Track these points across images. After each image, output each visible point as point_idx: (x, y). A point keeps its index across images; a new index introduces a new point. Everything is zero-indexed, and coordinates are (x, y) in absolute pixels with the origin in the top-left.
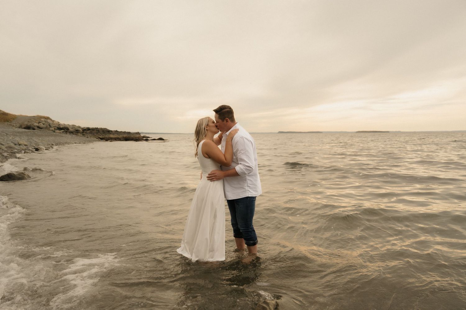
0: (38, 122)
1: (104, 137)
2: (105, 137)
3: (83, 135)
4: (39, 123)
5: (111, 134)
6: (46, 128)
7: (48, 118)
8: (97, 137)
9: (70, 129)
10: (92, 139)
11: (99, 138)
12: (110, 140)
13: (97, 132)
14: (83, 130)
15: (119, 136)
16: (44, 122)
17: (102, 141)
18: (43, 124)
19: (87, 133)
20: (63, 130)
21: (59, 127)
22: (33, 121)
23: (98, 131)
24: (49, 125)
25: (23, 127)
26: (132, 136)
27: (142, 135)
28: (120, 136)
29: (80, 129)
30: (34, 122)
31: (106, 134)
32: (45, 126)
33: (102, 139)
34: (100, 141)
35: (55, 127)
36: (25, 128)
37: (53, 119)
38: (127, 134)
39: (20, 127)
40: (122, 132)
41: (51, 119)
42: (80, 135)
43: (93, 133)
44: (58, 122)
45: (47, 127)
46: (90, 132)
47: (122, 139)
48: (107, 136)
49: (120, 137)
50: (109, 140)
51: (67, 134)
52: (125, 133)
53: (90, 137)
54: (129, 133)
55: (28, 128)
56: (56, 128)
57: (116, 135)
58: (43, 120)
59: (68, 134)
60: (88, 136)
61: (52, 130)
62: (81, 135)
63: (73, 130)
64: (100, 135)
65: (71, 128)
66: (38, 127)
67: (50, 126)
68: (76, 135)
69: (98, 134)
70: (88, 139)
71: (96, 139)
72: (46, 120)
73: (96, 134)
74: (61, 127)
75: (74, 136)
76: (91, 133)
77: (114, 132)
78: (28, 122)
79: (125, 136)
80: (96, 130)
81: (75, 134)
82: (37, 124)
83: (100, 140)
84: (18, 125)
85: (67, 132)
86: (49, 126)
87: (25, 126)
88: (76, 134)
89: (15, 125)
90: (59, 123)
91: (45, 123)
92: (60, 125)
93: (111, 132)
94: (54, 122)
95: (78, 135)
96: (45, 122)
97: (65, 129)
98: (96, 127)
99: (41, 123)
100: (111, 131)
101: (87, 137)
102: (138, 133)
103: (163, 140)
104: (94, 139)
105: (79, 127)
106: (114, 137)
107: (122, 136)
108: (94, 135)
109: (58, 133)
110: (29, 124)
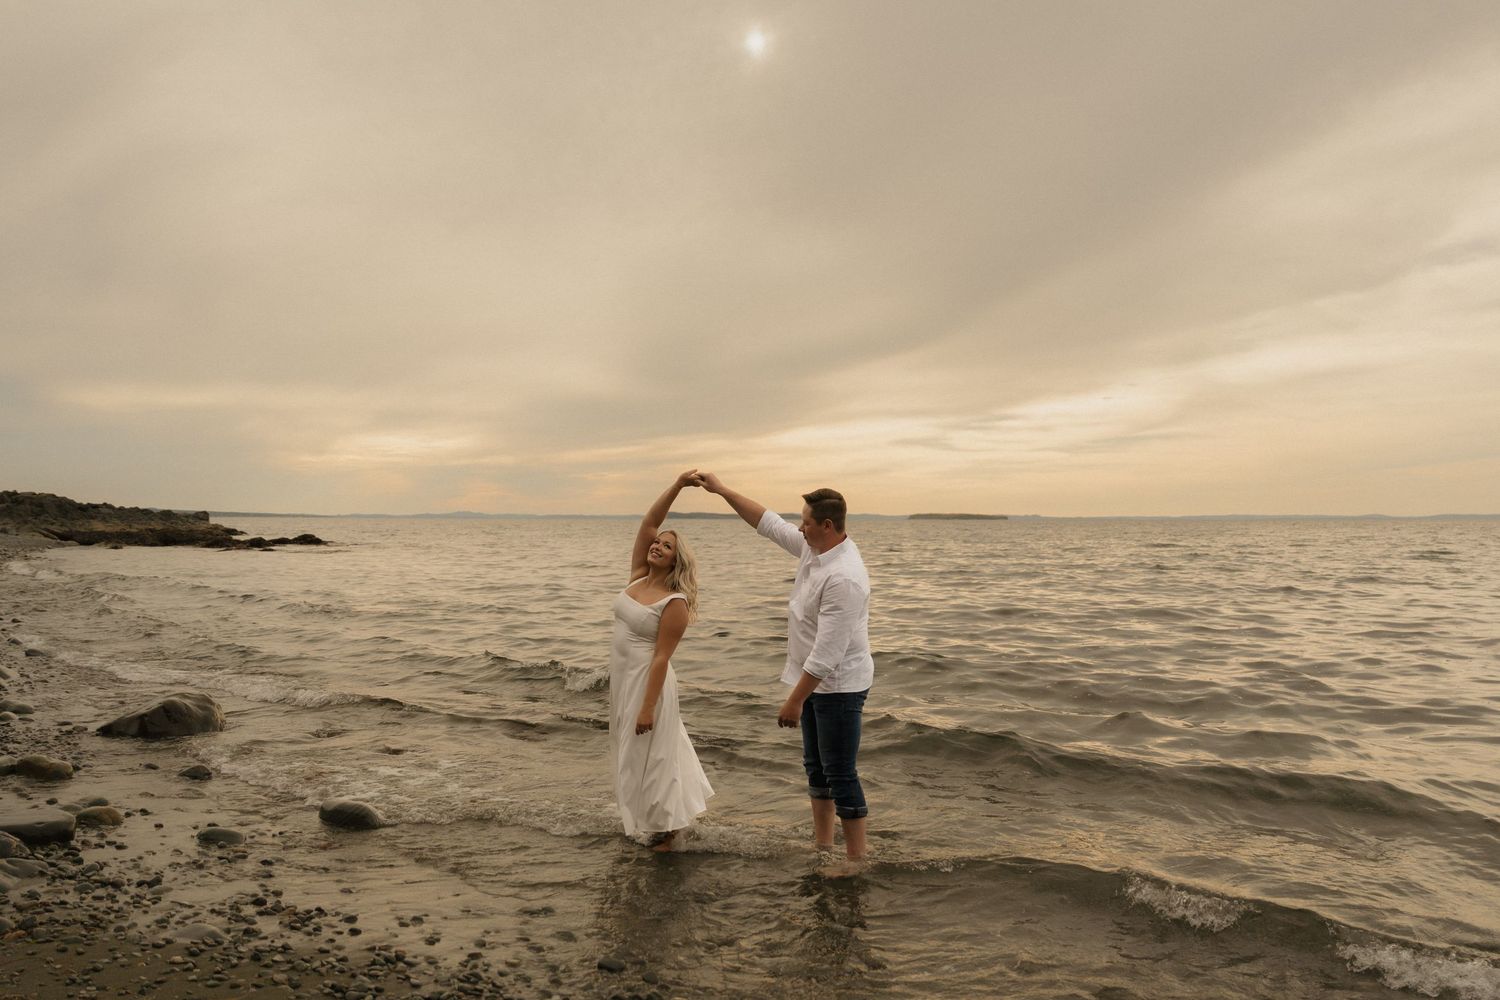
1: (67, 529)
2: (74, 529)
5: (93, 518)
8: (44, 532)
10: (25, 537)
11: (55, 533)
12: (106, 544)
15: (130, 527)
17: (70, 546)
23: (41, 505)
26: (182, 527)
27: (213, 521)
28: (136, 526)
31: (73, 519)
33: (65, 538)
34: (64, 546)
38: (161, 519)
43: (20, 515)
47: (149, 540)
48: (82, 526)
49: (136, 531)
50: (98, 541)
53: (18, 529)
54: (167, 515)
60: (8, 527)
64: (52, 524)
69: (42, 518)
70: (10, 539)
71: (43, 538)
73: (34, 519)
79: (158, 526)
80: (31, 504)
83: (59, 540)
93: (92, 512)
100: (96, 507)
101: (7, 532)
102: (204, 516)
103: (316, 541)
104: (36, 538)
106: (108, 529)
107: (143, 527)
108: (26, 522)
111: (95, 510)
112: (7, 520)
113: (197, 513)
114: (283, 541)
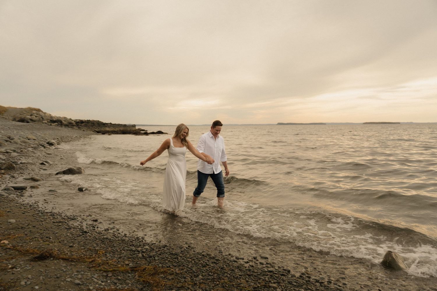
0: (30, 114)
2: (101, 130)
3: (79, 128)
5: (106, 127)
7: (39, 110)
8: (93, 131)
9: (63, 122)
10: (89, 132)
11: (96, 131)
14: (76, 123)
15: (115, 129)
18: (36, 117)
19: (82, 126)
20: (57, 123)
21: (52, 120)
22: (25, 113)
23: (94, 123)
25: (17, 119)
28: (117, 129)
29: (73, 122)
30: (26, 115)
31: (101, 127)
32: (38, 119)
36: (19, 121)
39: (14, 120)
41: (42, 112)
43: (89, 126)
44: (50, 115)
51: (62, 127)
53: (87, 130)
55: (22, 120)
56: (49, 120)
58: (34, 112)
60: (85, 129)
61: (46, 123)
62: (77, 128)
63: (66, 123)
64: (96, 128)
66: (31, 120)
67: (43, 118)
69: (94, 127)
70: (85, 133)
71: (93, 133)
72: (37, 112)
73: (91, 127)
74: (54, 119)
78: (20, 114)
80: (91, 123)
81: (71, 128)
82: (30, 117)
83: (97, 133)
84: (11, 118)
85: (61, 125)
86: (41, 119)
87: (19, 119)
89: (7, 117)
91: (37, 115)
92: (52, 117)
93: (106, 125)
94: (46, 115)
95: (74, 128)
97: (59, 122)
98: (89, 119)
99: (33, 115)
101: (84, 131)
104: (91, 132)
105: (71, 119)
108: (89, 128)
109: (54, 127)
110: (23, 116)
112: (85, 127)
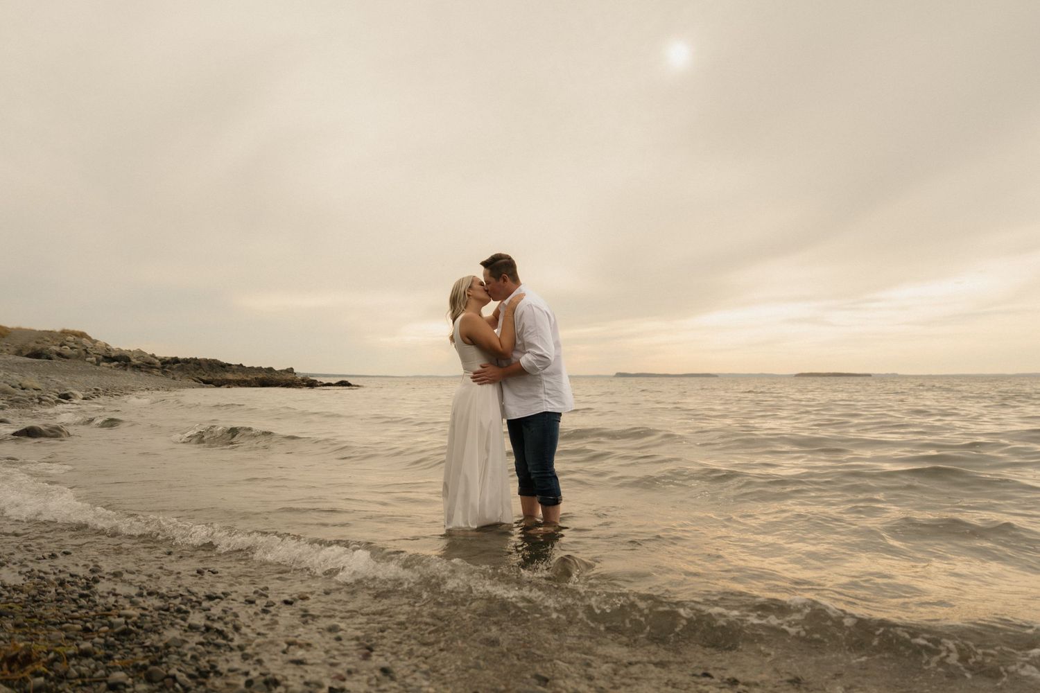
0: (59, 343)
1: (211, 378)
2: (215, 378)
3: (164, 373)
4: (61, 346)
5: (227, 372)
6: (78, 357)
7: (83, 335)
8: (196, 379)
9: (134, 360)
10: (185, 381)
11: (202, 380)
12: (226, 386)
13: (197, 367)
14: (162, 364)
15: (247, 377)
16: (73, 345)
17: (207, 387)
18: (72, 348)
19: (173, 370)
20: (116, 363)
21: (107, 355)
22: (48, 341)
23: (199, 365)
24: (85, 350)
25: (25, 353)
26: (277, 377)
28: (250, 376)
29: (157, 361)
30: (49, 343)
31: (216, 372)
32: (76, 353)
33: (207, 383)
34: (203, 387)
35: (98, 356)
36: (28, 356)
37: (93, 338)
38: (266, 372)
39: (19, 353)
40: (252, 368)
41: (89, 338)
42: (156, 373)
43: (187, 370)
44: (107, 345)
45: (79, 354)
46: (178, 367)
47: (254, 384)
48: (218, 376)
49: (249, 379)
50: (224, 384)
51: (126, 370)
52: (260, 369)
53: (181, 377)
54: (270, 370)
55: (36, 355)
56: (101, 357)
57: (240, 375)
58: (70, 338)
59: (128, 370)
60: (176, 376)
61: (91, 362)
62: (160, 373)
63: (139, 362)
64: (204, 375)
65: (134, 358)
66: (60, 355)
67: (87, 353)
68: (149, 372)
69: (198, 372)
70: (174, 382)
71: (194, 382)
72: (78, 339)
73: (192, 372)
74: (113, 355)
75: (141, 374)
76: (182, 369)
77: (236, 367)
78: (37, 343)
79: (260, 376)
81: (145, 371)
82: (57, 349)
83: (202, 384)
84: (13, 349)
85: (126, 365)
86: (83, 353)
87: (30, 351)
88: (147, 370)
89: (4, 348)
90: (109, 347)
91: (76, 346)
92: (109, 350)
93: (227, 368)
94: (97, 344)
96: (76, 344)
97: (122, 361)
98: (194, 357)
99: (66, 345)
100: (230, 365)
101: (174, 379)
102: (290, 371)
103: (349, 385)
104: (189, 382)
105: (153, 356)
106: (235, 378)
107: (254, 377)
108: (188, 374)
109: (106, 369)
110: (39, 347)
111: (229, 367)
112: (179, 372)
113: (288, 369)
114: (329, 384)
